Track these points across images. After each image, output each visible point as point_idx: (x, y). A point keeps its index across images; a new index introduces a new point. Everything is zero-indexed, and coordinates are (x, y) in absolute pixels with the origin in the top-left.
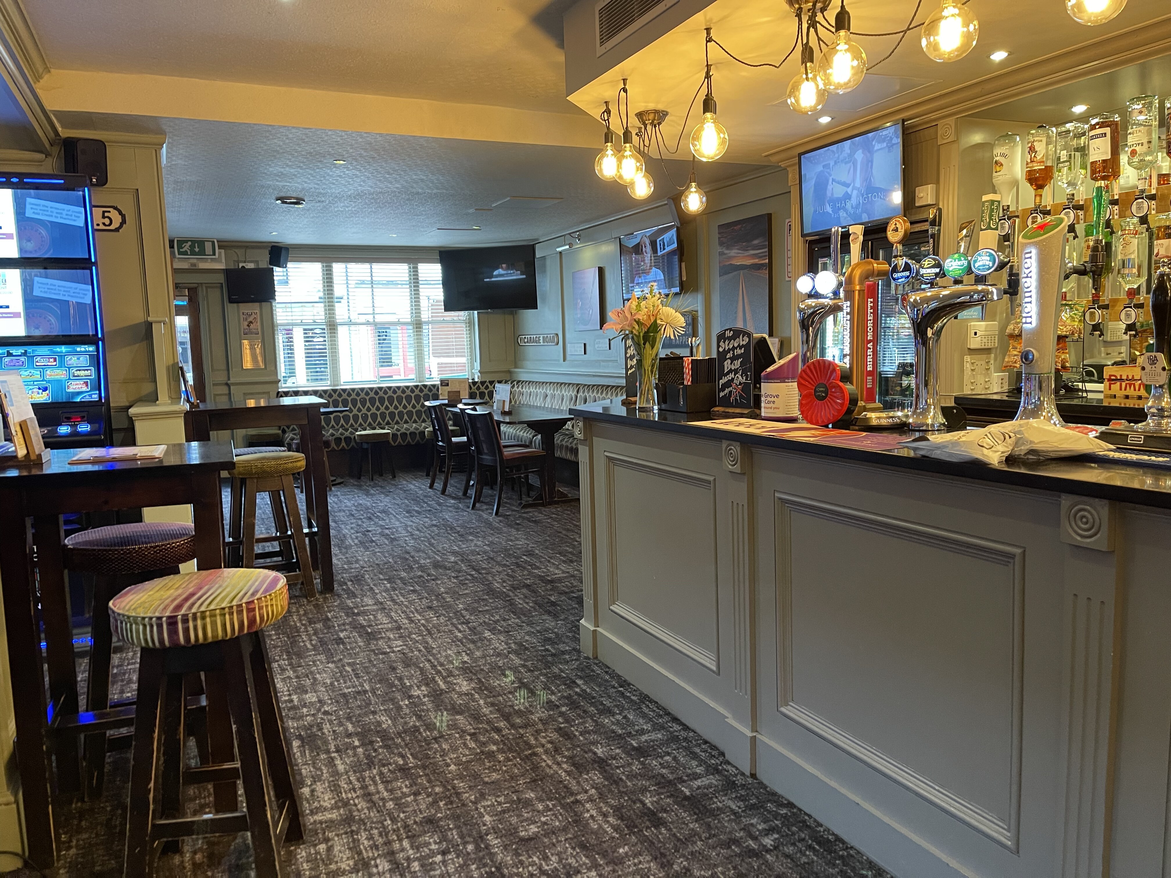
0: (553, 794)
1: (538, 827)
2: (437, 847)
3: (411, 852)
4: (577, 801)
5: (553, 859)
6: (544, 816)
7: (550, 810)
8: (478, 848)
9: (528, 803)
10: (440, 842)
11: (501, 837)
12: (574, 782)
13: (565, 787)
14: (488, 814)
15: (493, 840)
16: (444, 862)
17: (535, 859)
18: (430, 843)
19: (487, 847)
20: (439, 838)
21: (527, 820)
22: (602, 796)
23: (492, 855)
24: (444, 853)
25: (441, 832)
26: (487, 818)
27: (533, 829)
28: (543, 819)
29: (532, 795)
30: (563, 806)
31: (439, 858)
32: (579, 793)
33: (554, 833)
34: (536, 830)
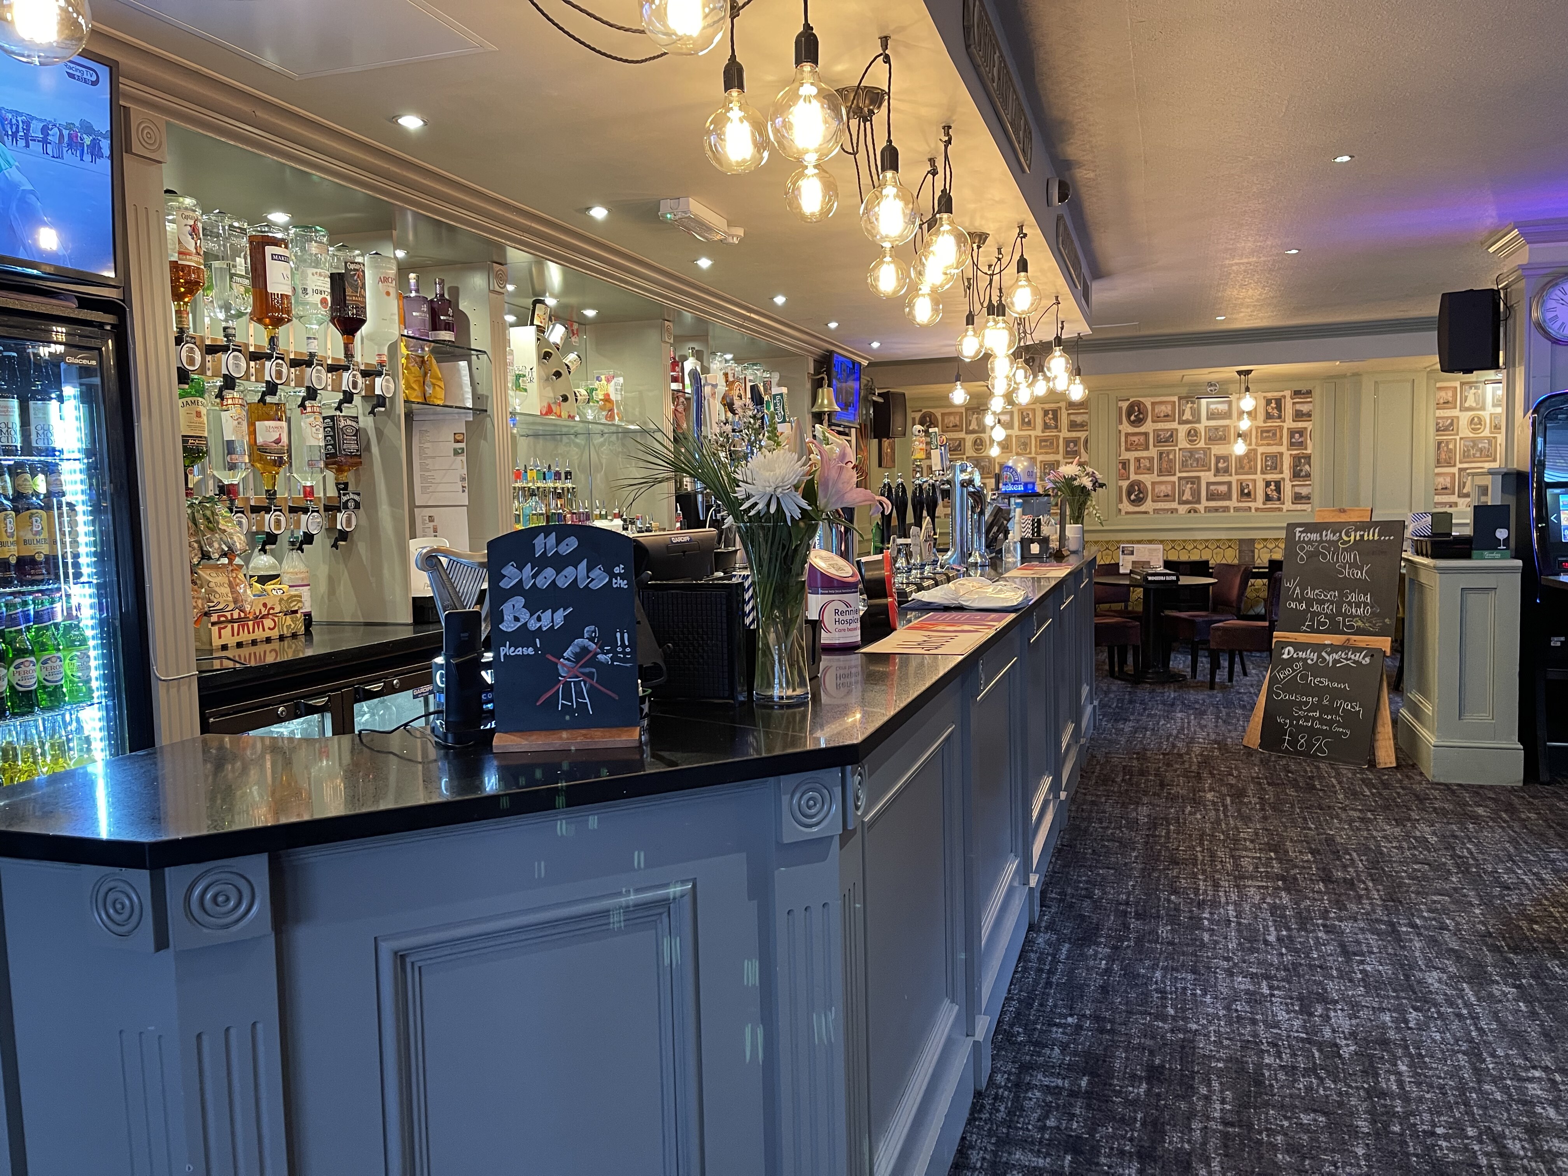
0: (1250, 1146)
1: (1298, 1118)
2: (1440, 1143)
3: (1476, 1148)
4: (1226, 1123)
5: (1301, 1086)
6: (1282, 1126)
7: (1267, 1129)
8: (1386, 1126)
9: (1292, 1149)
10: (1434, 1145)
11: (1351, 1126)
12: (1211, 1146)
13: (1226, 1146)
14: (1356, 1157)
15: (1364, 1126)
16: (1434, 1125)
17: (1322, 1092)
18: (1448, 1149)
19: (1373, 1122)
20: (1435, 1151)
21: (1308, 1131)
22: (1191, 1115)
23: (1371, 1112)
24: (1433, 1134)
25: (1430, 1157)
26: (1360, 1151)
27: (1305, 1119)
28: (1286, 1124)
29: (1280, 1156)
30: (1250, 1126)
31: (1439, 1131)
32: (1215, 1131)
33: (1282, 1106)
34: (1302, 1116)
